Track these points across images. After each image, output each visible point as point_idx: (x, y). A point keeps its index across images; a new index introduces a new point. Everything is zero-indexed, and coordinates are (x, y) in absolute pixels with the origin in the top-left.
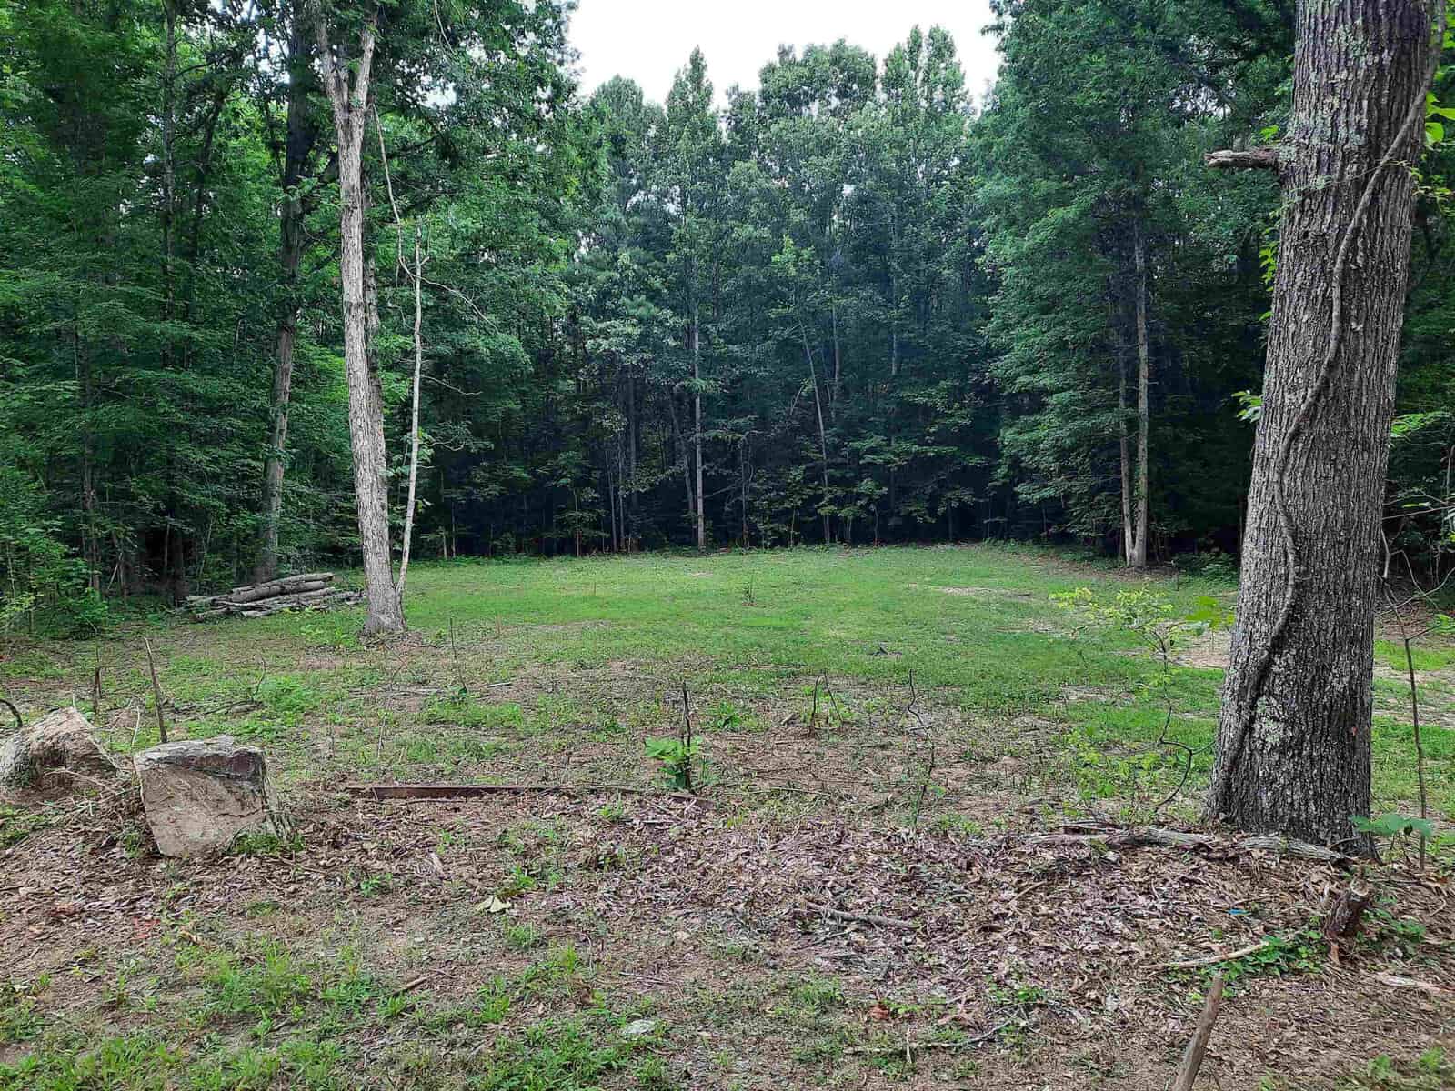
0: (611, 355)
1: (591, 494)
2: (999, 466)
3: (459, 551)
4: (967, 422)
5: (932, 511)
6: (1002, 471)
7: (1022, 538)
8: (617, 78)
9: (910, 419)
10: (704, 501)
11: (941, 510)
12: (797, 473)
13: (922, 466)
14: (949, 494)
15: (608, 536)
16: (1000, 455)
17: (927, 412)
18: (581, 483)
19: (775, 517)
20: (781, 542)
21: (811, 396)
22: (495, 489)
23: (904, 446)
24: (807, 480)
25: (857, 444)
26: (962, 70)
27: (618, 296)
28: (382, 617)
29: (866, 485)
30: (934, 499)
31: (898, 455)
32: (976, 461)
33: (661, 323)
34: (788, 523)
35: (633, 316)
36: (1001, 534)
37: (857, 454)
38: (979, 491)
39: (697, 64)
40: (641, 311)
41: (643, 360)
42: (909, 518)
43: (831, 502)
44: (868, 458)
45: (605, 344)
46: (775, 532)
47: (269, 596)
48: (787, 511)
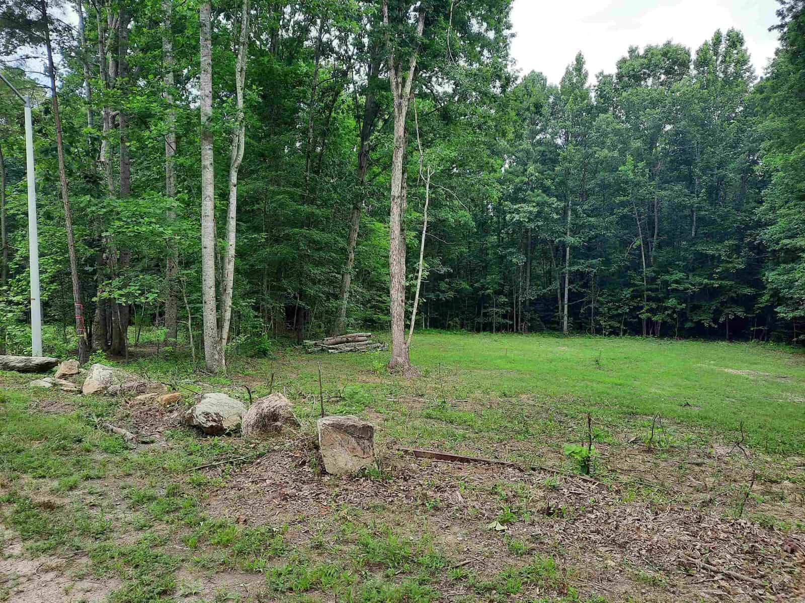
0: (519, 222)
1: (503, 299)
2: (763, 295)
3: (431, 326)
4: (742, 266)
5: (715, 320)
6: (766, 298)
7: (778, 340)
8: (533, 71)
9: (703, 262)
10: (569, 306)
11: (721, 320)
12: (627, 293)
13: (709, 293)
14: (727, 311)
15: (511, 322)
16: (765, 288)
17: (715, 260)
18: (498, 293)
19: (612, 317)
20: (614, 333)
21: (639, 247)
22: (451, 294)
23: (698, 279)
24: (633, 297)
25: (667, 277)
26: (748, 54)
27: (526, 191)
28: (399, 359)
29: (672, 302)
30: (718, 313)
31: (693, 285)
32: (748, 291)
33: (549, 206)
34: (620, 322)
35: (534, 202)
36: (762, 337)
37: (666, 283)
38: (748, 309)
39: (580, 61)
40: (539, 198)
41: (538, 226)
42: (699, 324)
43: (648, 311)
44: (674, 286)
45: (517, 217)
46: (611, 327)
47: (341, 343)
48: (620, 315)
